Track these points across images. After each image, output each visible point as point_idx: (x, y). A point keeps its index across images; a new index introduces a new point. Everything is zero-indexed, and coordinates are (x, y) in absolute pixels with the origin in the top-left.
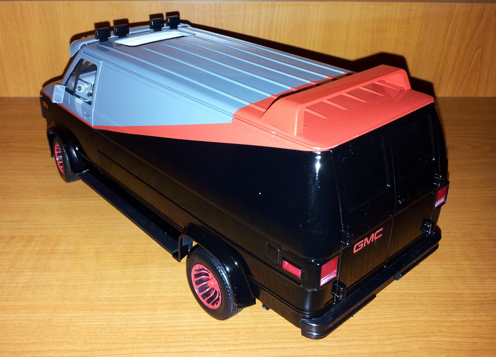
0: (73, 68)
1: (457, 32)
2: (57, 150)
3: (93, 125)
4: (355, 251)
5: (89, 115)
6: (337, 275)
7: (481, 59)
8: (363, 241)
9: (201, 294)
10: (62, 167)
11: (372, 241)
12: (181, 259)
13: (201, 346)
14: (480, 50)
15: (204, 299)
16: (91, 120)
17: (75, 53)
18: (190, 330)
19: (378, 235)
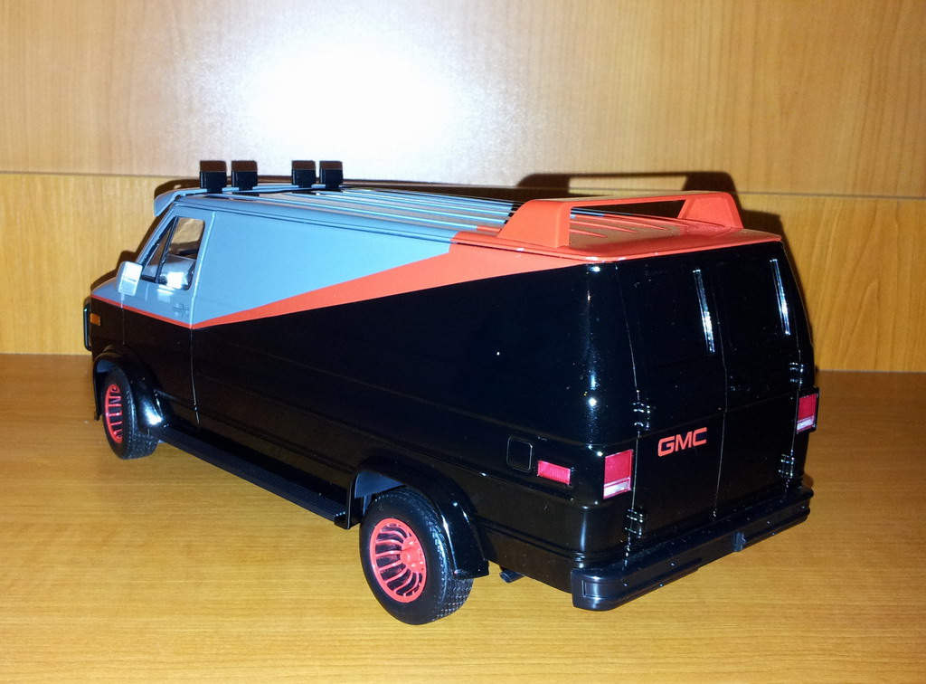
0: (158, 238)
1: (830, 249)
2: (110, 400)
3: (191, 324)
4: (661, 453)
5: (183, 309)
6: (632, 486)
7: (878, 298)
8: (673, 438)
9: (387, 582)
10: (115, 433)
11: (690, 446)
12: (351, 526)
13: (389, 659)
14: (875, 284)
15: (392, 589)
16: (188, 315)
17: (164, 209)
18: (367, 640)
19: (699, 437)
